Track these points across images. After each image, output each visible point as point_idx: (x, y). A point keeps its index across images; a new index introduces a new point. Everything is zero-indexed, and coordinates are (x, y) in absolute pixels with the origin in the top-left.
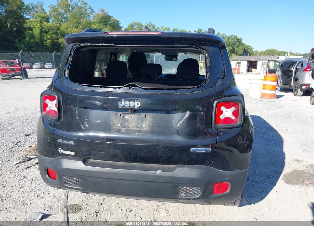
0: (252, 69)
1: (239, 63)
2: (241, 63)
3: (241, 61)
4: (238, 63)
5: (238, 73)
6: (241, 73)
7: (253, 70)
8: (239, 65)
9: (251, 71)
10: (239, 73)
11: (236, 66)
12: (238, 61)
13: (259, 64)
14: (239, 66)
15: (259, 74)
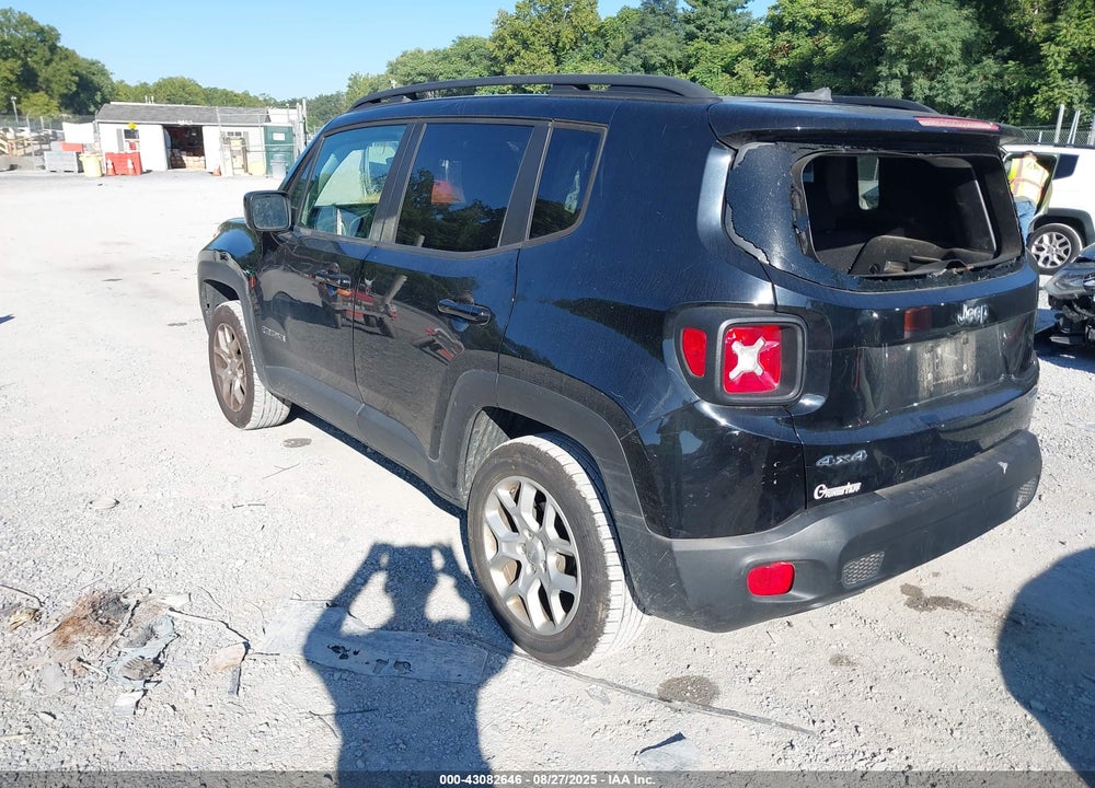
0: (185, 158)
1: (130, 134)
2: (141, 134)
3: (137, 127)
4: (125, 131)
5: (138, 171)
6: (149, 171)
7: (189, 160)
8: (132, 140)
9: (183, 166)
10: (142, 173)
11: (121, 146)
12: (127, 127)
13: (211, 136)
14: (132, 146)
15: (216, 173)
